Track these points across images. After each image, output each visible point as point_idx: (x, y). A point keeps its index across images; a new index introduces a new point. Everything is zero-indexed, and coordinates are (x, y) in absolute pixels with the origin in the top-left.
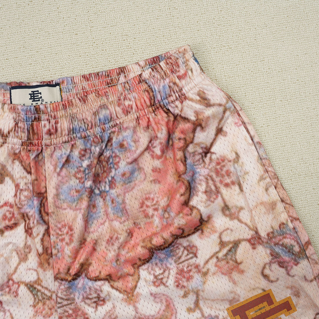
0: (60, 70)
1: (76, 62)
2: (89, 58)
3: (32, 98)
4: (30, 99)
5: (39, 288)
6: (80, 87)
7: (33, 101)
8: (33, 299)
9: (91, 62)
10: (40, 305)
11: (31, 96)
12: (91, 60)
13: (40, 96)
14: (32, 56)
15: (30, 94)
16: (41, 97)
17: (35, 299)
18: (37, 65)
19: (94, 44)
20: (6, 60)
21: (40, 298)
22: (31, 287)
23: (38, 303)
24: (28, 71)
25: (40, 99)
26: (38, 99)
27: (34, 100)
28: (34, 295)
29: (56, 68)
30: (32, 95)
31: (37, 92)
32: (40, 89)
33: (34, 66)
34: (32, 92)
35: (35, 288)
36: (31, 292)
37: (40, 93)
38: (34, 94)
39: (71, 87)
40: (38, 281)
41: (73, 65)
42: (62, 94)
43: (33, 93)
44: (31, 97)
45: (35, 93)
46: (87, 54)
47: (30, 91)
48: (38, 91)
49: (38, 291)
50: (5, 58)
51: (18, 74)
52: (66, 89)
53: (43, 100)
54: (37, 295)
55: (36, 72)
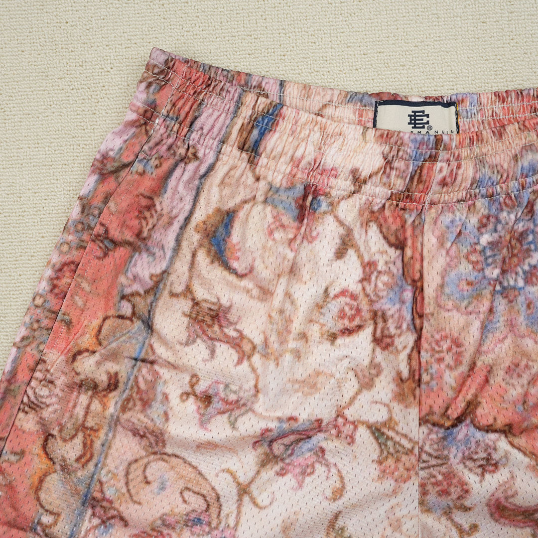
0: (452, 79)
1: (480, 70)
2: (501, 65)
3: (413, 122)
4: (409, 124)
5: (391, 433)
6: (488, 111)
7: (413, 128)
8: (378, 451)
9: (504, 72)
10: (390, 461)
11: (411, 118)
12: (504, 68)
13: (425, 119)
14: (407, 53)
15: (409, 115)
16: (428, 123)
17: (382, 451)
18: (415, 68)
19: (512, 41)
20: (363, 56)
21: (392, 450)
22: (377, 431)
23: (387, 458)
24: (399, 77)
25: (426, 126)
26: (422, 126)
27: (415, 126)
28: (380, 444)
29: (445, 76)
30: (413, 118)
31: (421, 114)
32: (427, 109)
33: (409, 69)
34: (413, 112)
35: (383, 434)
36: (377, 439)
37: (428, 116)
38: (415, 116)
39: (475, 110)
40: (390, 423)
41: (474, 75)
42: (459, 120)
43: (415, 114)
44: (411, 120)
45: (417, 114)
46: (498, 57)
47: (409, 110)
48: (423, 112)
49: (388, 438)
50: (362, 52)
51: (382, 81)
52: (467, 112)
53: (430, 128)
54: (386, 445)
55: (410, 79)
